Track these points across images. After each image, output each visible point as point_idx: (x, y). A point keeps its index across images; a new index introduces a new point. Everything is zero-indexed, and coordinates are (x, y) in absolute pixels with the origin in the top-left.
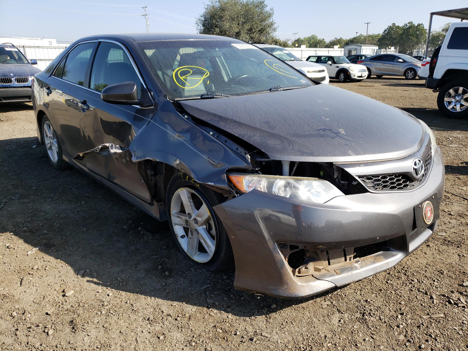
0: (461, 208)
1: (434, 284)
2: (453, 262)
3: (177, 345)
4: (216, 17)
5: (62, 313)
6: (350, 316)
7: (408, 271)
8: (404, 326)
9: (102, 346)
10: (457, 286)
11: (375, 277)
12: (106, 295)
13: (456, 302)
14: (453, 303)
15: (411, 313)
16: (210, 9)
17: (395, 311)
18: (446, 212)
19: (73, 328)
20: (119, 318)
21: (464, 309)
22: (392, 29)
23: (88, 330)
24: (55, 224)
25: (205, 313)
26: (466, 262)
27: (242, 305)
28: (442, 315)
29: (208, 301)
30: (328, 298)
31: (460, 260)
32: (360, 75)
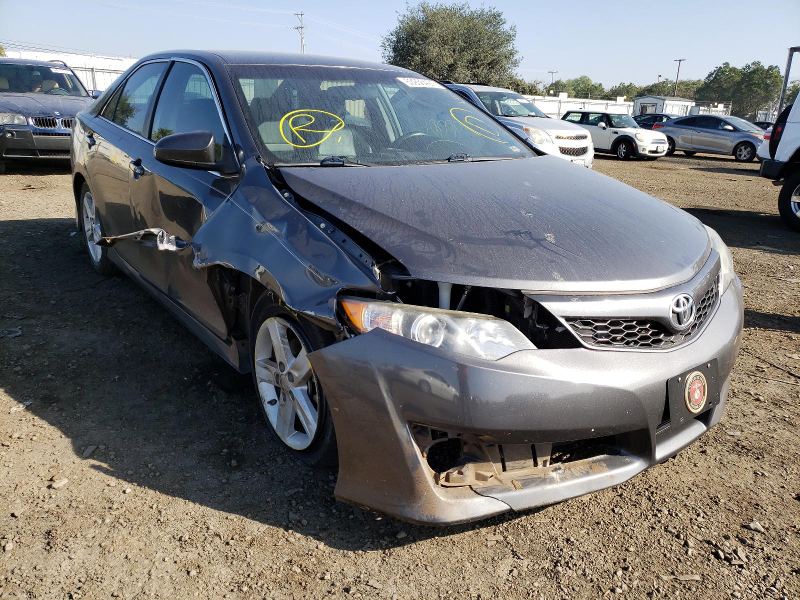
0: (779, 391)
1: (696, 520)
2: (743, 485)
3: (216, 587)
4: (416, 37)
5: (37, 517)
6: (531, 565)
7: (656, 493)
8: (623, 591)
9: (88, 579)
10: (738, 527)
11: (594, 498)
12: (121, 492)
13: (728, 555)
14: (723, 557)
15: (643, 569)
16: (408, 23)
17: (614, 563)
18: (751, 394)
19: (48, 544)
20: (132, 533)
21: (740, 569)
22: (723, 73)
23: (72, 548)
24: (70, 365)
25: (280, 536)
26: (765, 487)
27: (347, 529)
28: (697, 578)
29: (292, 515)
30: (501, 529)
31: (754, 482)
32: (655, 149)
